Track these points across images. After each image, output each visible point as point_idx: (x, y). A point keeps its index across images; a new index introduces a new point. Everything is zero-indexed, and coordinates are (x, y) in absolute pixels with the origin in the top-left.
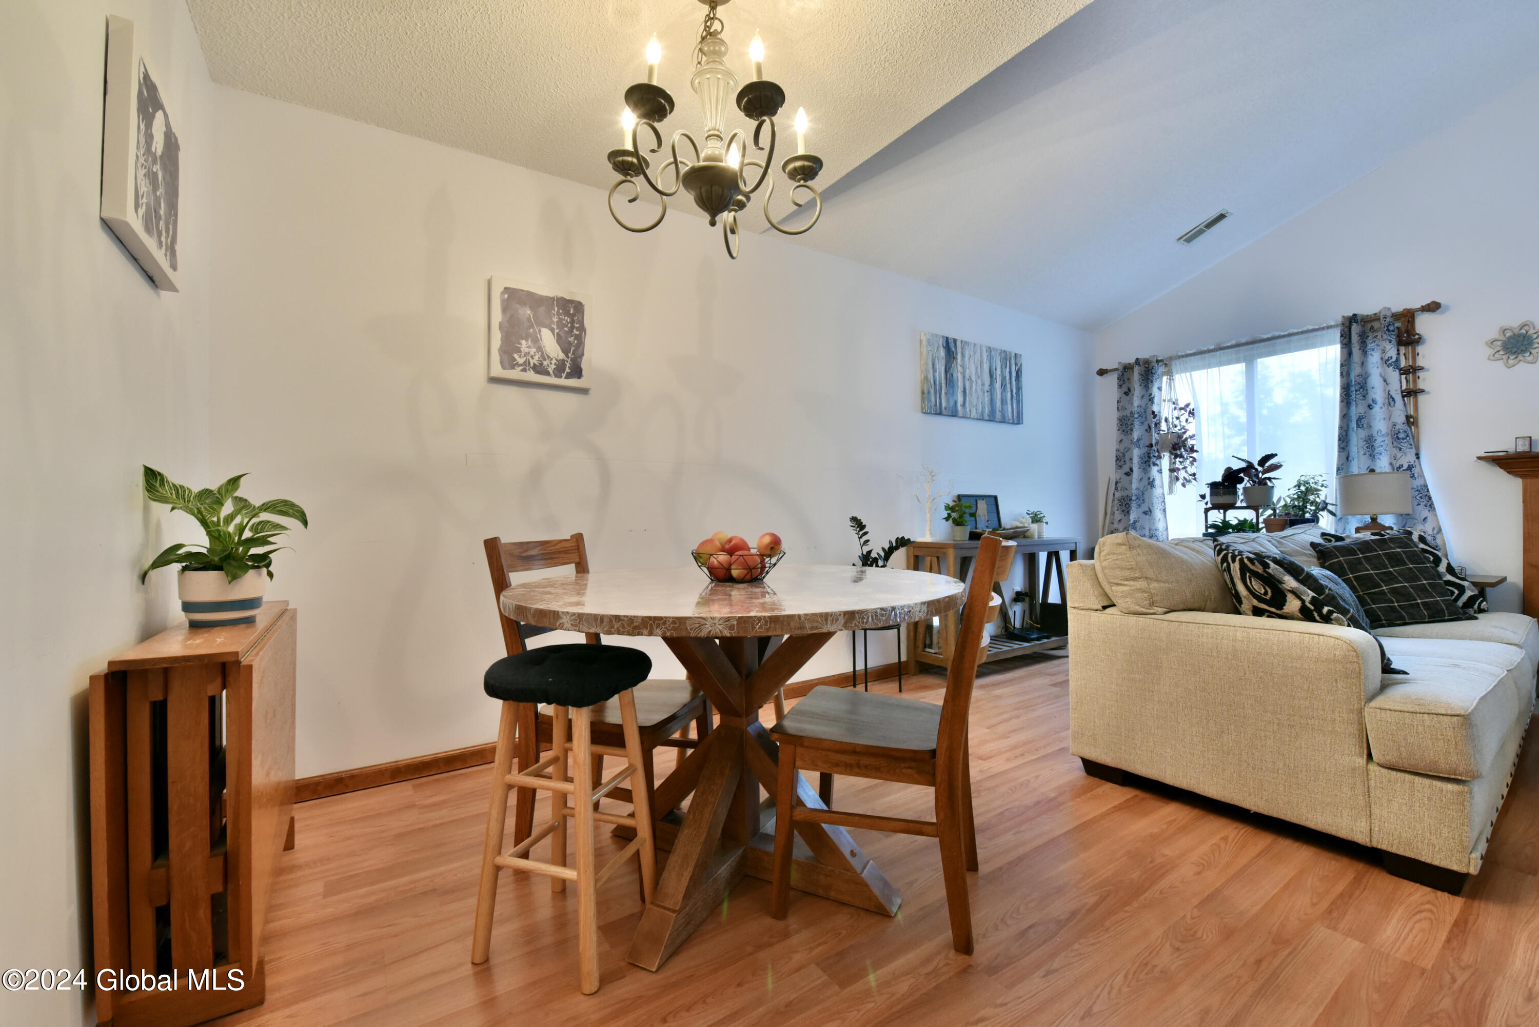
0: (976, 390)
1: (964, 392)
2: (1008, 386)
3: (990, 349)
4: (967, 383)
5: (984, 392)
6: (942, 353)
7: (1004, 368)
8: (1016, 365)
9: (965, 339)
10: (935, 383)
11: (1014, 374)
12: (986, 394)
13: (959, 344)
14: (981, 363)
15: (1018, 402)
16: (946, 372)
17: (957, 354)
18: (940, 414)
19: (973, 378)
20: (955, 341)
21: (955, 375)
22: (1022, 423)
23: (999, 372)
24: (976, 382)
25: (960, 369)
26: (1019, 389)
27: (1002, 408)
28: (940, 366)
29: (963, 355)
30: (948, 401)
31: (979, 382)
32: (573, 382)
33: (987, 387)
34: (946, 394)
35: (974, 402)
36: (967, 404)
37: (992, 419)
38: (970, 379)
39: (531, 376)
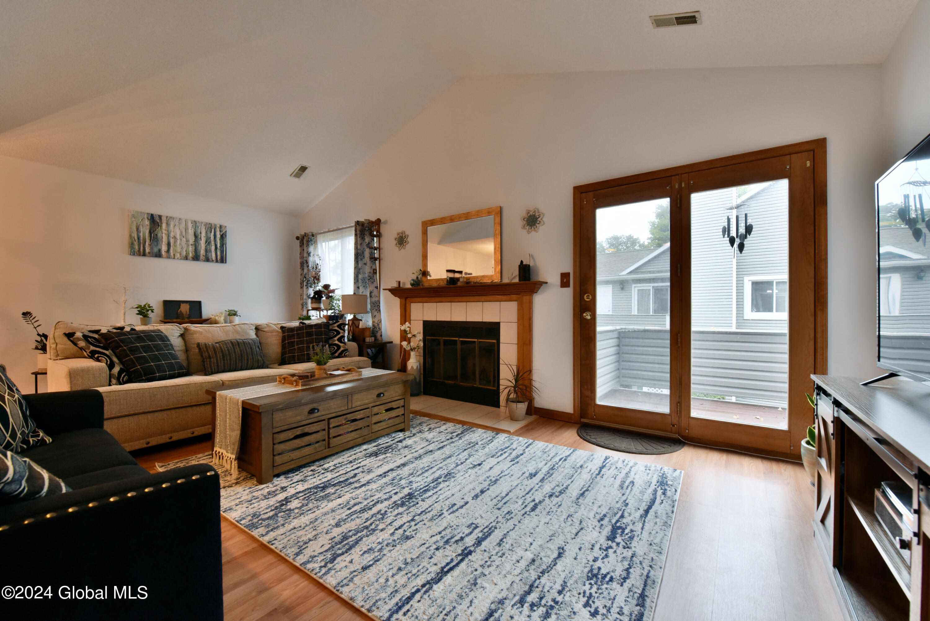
0: (180, 244)
1: (169, 245)
2: (213, 243)
3: (195, 223)
4: (172, 241)
5: (188, 245)
6: (147, 222)
7: (208, 232)
8: (220, 231)
9: (170, 215)
10: (139, 238)
11: (218, 236)
12: (190, 246)
13: (164, 219)
14: (186, 229)
15: (222, 252)
16: (150, 233)
17: (162, 223)
18: (144, 255)
19: (178, 237)
20: (160, 217)
21: (159, 235)
22: (226, 263)
23: (203, 234)
24: (181, 240)
25: (164, 232)
26: (223, 244)
27: (206, 254)
28: (145, 231)
29: (168, 224)
30: (152, 249)
31: (185, 239)
33: (191, 241)
34: (150, 245)
35: (179, 250)
36: (171, 251)
37: (196, 258)
38: (175, 237)
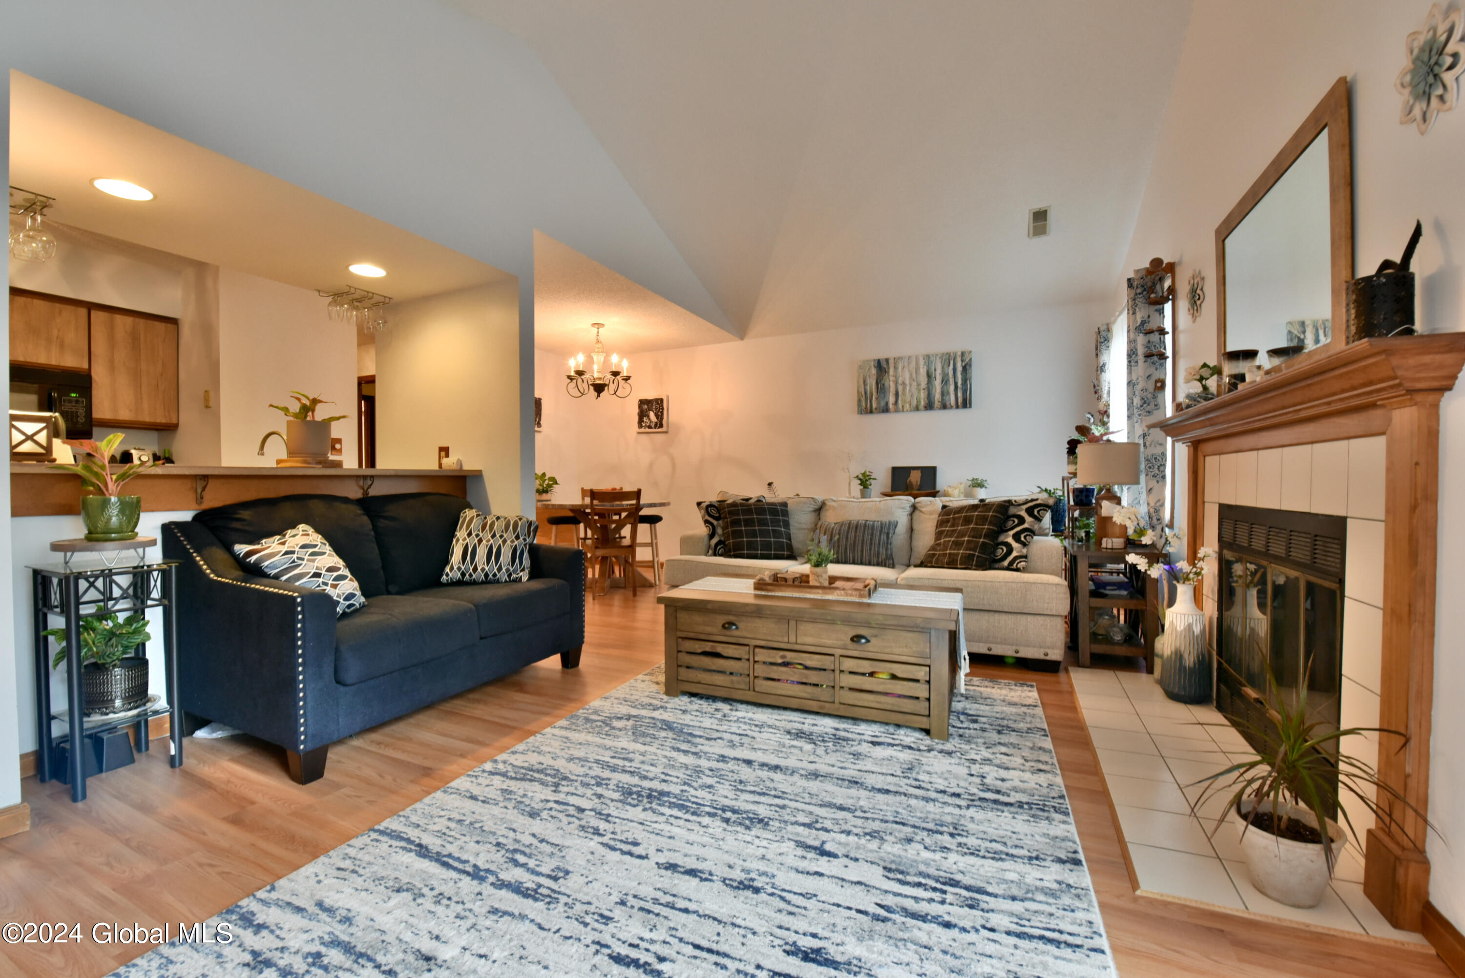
0: (910, 391)
1: (897, 394)
2: (951, 381)
3: (928, 357)
4: (900, 388)
5: (919, 390)
6: (874, 371)
7: (946, 366)
8: (962, 361)
9: (897, 355)
10: (866, 393)
11: (959, 369)
12: (922, 391)
13: (891, 362)
14: (917, 369)
15: (965, 392)
16: (877, 383)
17: (889, 368)
18: (871, 412)
19: (907, 382)
20: (887, 361)
21: (886, 384)
22: (970, 407)
23: (939, 371)
24: (911, 385)
25: (892, 378)
26: (965, 380)
27: (942, 399)
28: (872, 382)
29: (896, 368)
30: (878, 403)
31: (915, 384)
32: (660, 430)
33: (924, 384)
34: (877, 399)
35: (908, 398)
36: (900, 402)
37: (930, 406)
38: (904, 383)
39: (647, 430)
